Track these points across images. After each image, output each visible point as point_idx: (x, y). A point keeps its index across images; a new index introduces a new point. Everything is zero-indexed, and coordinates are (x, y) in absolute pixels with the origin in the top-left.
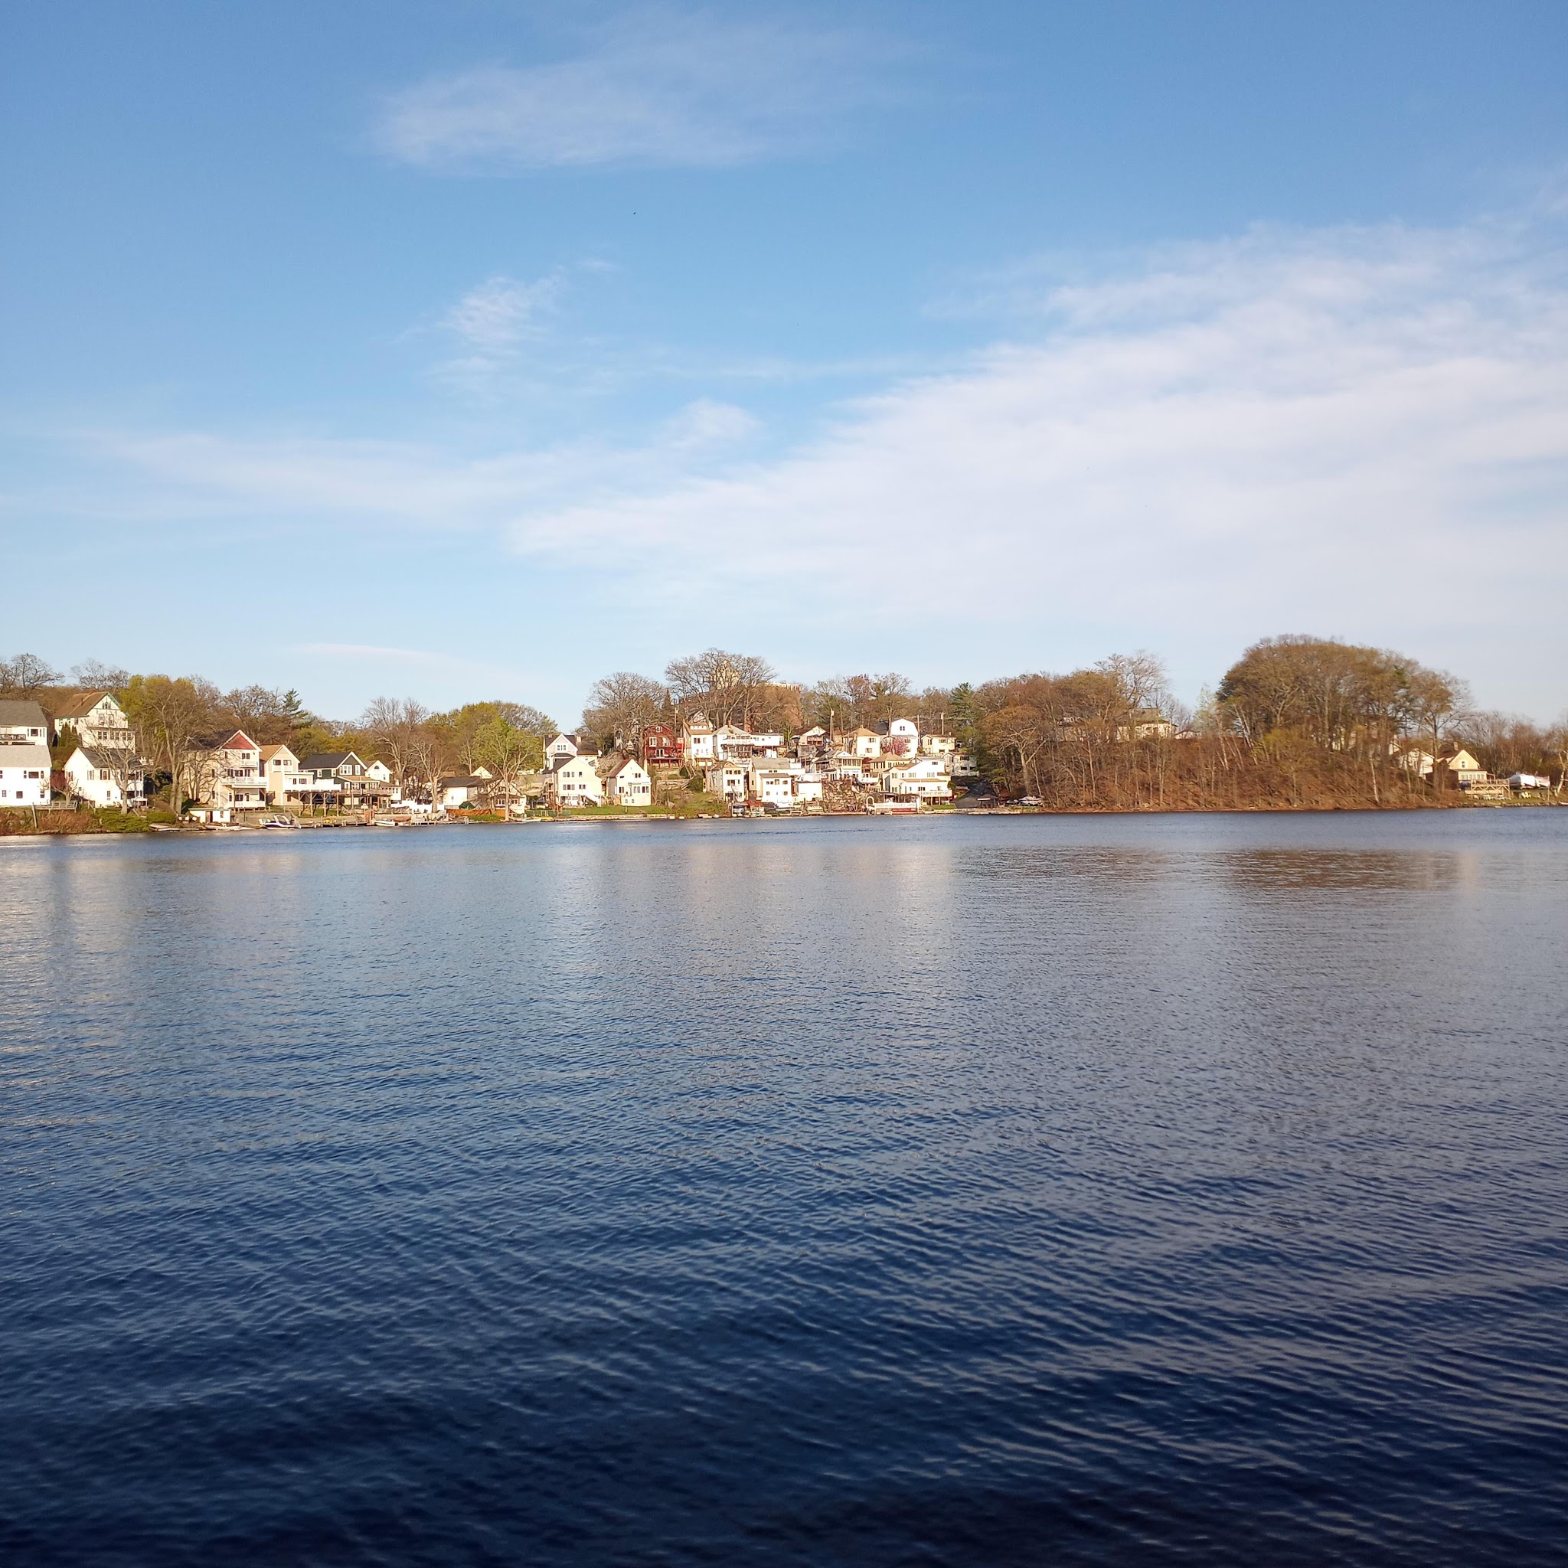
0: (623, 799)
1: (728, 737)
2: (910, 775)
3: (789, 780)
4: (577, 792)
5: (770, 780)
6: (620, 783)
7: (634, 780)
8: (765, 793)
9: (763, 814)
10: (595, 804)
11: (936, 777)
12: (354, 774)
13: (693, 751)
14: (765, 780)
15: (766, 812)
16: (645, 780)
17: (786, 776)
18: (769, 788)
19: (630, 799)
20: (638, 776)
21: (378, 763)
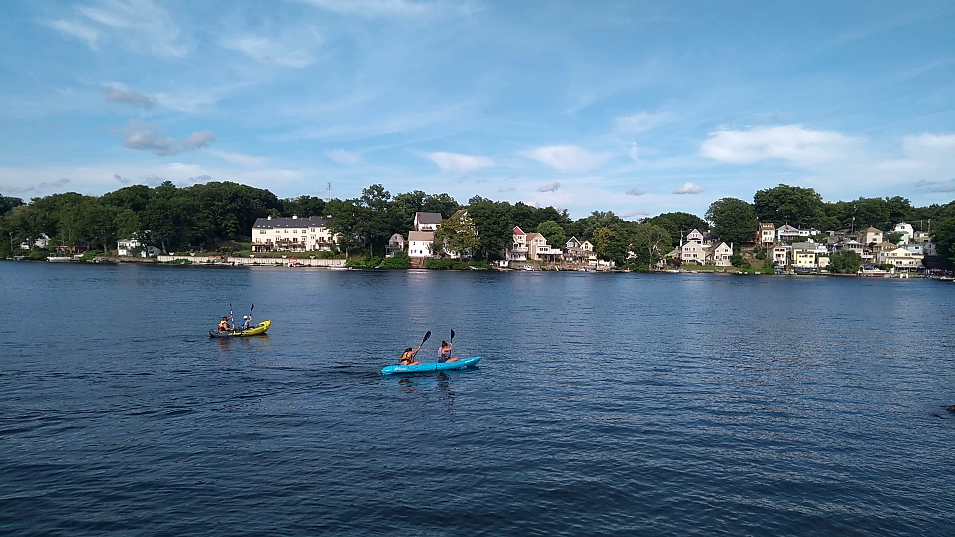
0: (717, 262)
1: (785, 231)
2: (893, 254)
3: (814, 255)
4: (692, 258)
5: (802, 255)
6: (716, 254)
7: (724, 253)
8: (798, 262)
9: (793, 273)
10: (701, 264)
11: (911, 256)
12: (574, 246)
13: (763, 238)
14: (798, 255)
15: (795, 272)
16: (730, 253)
17: (813, 253)
18: (801, 259)
19: (720, 262)
20: (727, 251)
21: (587, 242)
